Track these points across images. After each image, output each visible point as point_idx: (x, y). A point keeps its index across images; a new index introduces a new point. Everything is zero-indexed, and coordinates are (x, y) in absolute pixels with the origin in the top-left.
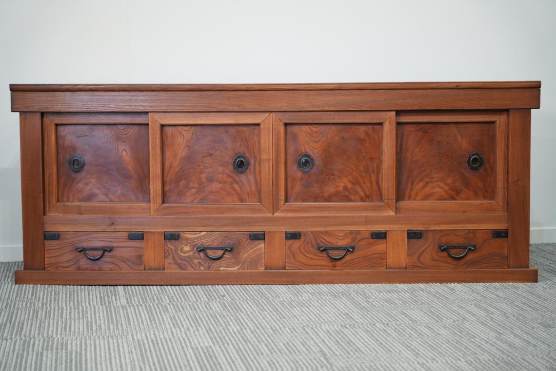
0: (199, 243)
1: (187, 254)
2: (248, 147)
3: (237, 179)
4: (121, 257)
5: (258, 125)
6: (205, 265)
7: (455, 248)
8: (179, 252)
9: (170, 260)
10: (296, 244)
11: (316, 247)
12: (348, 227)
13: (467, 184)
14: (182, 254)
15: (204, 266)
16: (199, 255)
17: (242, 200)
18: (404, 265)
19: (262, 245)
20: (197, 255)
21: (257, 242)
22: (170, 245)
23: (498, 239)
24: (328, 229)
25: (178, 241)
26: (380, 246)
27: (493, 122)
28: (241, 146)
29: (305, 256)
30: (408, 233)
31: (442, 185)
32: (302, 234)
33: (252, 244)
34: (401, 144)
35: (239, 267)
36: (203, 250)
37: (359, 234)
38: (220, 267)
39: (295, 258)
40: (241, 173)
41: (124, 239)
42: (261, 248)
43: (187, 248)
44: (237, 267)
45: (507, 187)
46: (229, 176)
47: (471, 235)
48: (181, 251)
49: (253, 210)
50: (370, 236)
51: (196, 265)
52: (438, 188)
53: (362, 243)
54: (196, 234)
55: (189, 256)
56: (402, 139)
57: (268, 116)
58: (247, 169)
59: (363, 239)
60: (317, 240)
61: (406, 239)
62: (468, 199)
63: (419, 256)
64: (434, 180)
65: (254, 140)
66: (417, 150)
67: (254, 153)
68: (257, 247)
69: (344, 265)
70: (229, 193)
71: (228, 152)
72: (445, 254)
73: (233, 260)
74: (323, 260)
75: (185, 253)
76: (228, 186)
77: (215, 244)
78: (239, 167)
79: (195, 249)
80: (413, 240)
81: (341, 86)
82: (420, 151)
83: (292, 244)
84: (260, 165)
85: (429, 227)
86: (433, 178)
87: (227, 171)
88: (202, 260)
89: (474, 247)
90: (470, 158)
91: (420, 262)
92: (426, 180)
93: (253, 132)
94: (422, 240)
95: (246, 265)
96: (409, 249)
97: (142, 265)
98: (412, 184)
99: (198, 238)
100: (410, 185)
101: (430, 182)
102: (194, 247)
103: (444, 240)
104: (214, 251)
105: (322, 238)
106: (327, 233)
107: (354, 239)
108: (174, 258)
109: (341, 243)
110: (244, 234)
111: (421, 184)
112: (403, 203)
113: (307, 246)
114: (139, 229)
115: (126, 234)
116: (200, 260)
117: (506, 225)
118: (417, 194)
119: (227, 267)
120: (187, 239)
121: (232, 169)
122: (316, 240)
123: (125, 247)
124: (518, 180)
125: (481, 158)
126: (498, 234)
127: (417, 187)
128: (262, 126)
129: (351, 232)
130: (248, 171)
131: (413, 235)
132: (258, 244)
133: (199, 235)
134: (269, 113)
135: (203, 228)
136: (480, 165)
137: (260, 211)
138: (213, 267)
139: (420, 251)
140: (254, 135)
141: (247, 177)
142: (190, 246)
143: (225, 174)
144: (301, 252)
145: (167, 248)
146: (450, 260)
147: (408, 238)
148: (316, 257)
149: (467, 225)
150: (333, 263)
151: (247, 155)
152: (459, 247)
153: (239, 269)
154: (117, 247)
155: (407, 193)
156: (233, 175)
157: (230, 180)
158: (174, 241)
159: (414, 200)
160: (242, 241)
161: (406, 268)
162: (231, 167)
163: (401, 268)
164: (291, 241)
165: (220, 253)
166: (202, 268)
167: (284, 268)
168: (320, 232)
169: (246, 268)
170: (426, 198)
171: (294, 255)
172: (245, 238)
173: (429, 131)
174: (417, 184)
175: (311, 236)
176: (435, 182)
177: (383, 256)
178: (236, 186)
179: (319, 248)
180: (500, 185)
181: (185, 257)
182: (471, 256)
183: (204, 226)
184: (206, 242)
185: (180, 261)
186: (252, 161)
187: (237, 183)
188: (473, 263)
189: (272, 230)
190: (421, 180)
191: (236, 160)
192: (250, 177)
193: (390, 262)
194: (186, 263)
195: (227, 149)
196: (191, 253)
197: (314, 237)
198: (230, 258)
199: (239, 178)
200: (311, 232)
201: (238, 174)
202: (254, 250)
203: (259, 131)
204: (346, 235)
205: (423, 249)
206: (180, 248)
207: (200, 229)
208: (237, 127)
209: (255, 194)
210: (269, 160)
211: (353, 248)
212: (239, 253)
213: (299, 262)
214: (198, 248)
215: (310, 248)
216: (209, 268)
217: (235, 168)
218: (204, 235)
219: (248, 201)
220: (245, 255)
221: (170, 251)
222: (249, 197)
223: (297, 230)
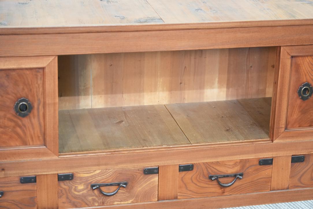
0: (94, 181)
1: (81, 193)
2: (31, 90)
3: (20, 123)
4: (13, 200)
5: (43, 68)
6: (100, 201)
8: (73, 191)
9: (64, 199)
10: (188, 175)
11: (207, 177)
12: (238, 156)
14: (76, 193)
15: (98, 202)
16: (93, 192)
17: (25, 143)
18: (286, 186)
19: (155, 179)
20: (91, 192)
21: (151, 176)
22: (64, 185)
24: (219, 159)
25: (72, 181)
26: (266, 171)
28: (23, 89)
29: (196, 185)
30: (292, 158)
32: (195, 166)
33: (146, 178)
35: (133, 200)
36: (96, 187)
37: (248, 162)
38: (114, 202)
39: (187, 188)
40: (24, 116)
41: (16, 183)
42: (154, 181)
43: (81, 187)
44: (131, 201)
46: (11, 120)
48: (75, 190)
49: (38, 154)
50: (258, 163)
51: (90, 202)
53: (250, 170)
54: (90, 173)
55: (83, 194)
57: (54, 59)
58: (30, 112)
59: (251, 166)
60: (209, 169)
61: (290, 163)
63: (301, 177)
65: (37, 83)
67: (37, 96)
68: (151, 181)
69: (233, 190)
70: (11, 137)
71: (10, 97)
73: (127, 194)
74: (214, 188)
75: (79, 192)
76: (10, 130)
77: (110, 181)
78: (21, 110)
79: (89, 187)
80: (297, 163)
81: (242, 24)
83: (184, 176)
84: (44, 107)
85: (311, 152)
87: (9, 116)
88: (96, 196)
91: (301, 183)
93: (36, 75)
94: (304, 163)
95: (140, 198)
96: (292, 172)
97: (34, 206)
99: (92, 176)
102: (87, 185)
104: (108, 187)
105: (213, 167)
106: (218, 163)
107: (243, 167)
108: (67, 198)
109: (231, 171)
110: (139, 170)
113: (199, 176)
114: (31, 173)
115: (17, 179)
116: (94, 197)
119: (121, 201)
120: (81, 178)
121: (14, 114)
122: (207, 170)
123: (17, 191)
128: (47, 70)
129: (241, 161)
130: (31, 115)
131: (296, 159)
132: (152, 178)
133: (93, 174)
134: (54, 57)
135: (98, 167)
137: (44, 154)
138: (107, 203)
139: (301, 173)
140: (37, 78)
141: (30, 121)
142: (84, 184)
143: (6, 119)
144: (192, 181)
145: (61, 189)
147: (292, 162)
148: (207, 186)
150: (223, 190)
151: (30, 98)
153: (132, 202)
154: (7, 192)
156: (16, 119)
157: (13, 124)
158: (68, 181)
160: (136, 176)
161: (288, 188)
162: (13, 111)
163: (283, 189)
164: (184, 173)
165: (114, 188)
166: (97, 204)
167: (176, 198)
168: (212, 163)
169: (139, 200)
171: (186, 185)
172: (139, 173)
175: (203, 167)
177: (269, 179)
178: (19, 130)
179: (211, 178)
181: (80, 195)
183: (99, 165)
184: (100, 179)
185: (74, 200)
186: (36, 106)
187: (20, 127)
189: (166, 164)
191: (18, 104)
192: (33, 120)
193: (274, 184)
194: (80, 201)
195: (8, 94)
196: (85, 191)
197: (206, 168)
198: (124, 193)
199: (21, 121)
200: (204, 163)
201: (20, 118)
202: (147, 183)
203: (44, 75)
204: (236, 164)
205: (304, 170)
206: (74, 187)
207: (94, 168)
208: (18, 71)
209: (39, 137)
210: (54, 104)
211: (241, 175)
212: (132, 187)
213: (190, 191)
214: (93, 186)
215: (201, 178)
216: (103, 203)
217: (17, 112)
218: (99, 173)
219: (31, 143)
220: (139, 189)
221: (64, 192)
222: (33, 140)
223: (190, 163)
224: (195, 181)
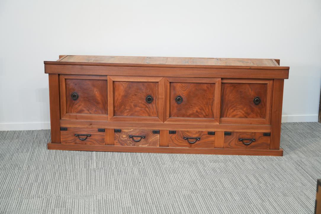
0: (130, 134)
2: (153, 92)
3: (148, 106)
4: (95, 139)
7: (246, 140)
8: (121, 138)
9: (117, 141)
10: (174, 136)
12: (198, 129)
13: (253, 111)
14: (122, 139)
15: (132, 144)
17: (149, 115)
18: (222, 147)
19: (158, 136)
20: (129, 139)
21: (156, 134)
22: (117, 134)
23: (266, 137)
24: (188, 130)
26: (212, 138)
27: (267, 84)
28: (150, 91)
29: (178, 141)
30: (225, 133)
31: (241, 111)
32: (177, 132)
33: (154, 135)
34: (223, 92)
36: (132, 137)
37: (202, 132)
38: (139, 145)
39: (173, 142)
40: (149, 103)
41: (96, 131)
42: (158, 137)
43: (124, 136)
45: (271, 113)
46: (144, 104)
47: (253, 134)
48: (122, 137)
49: (155, 120)
50: (207, 133)
51: (128, 144)
52: (240, 112)
54: (128, 130)
55: (125, 139)
56: (224, 90)
57: (162, 79)
58: (152, 101)
59: (204, 135)
61: (224, 135)
62: (253, 117)
63: (229, 143)
64: (238, 108)
65: (155, 89)
66: (231, 95)
67: (155, 95)
69: (195, 146)
70: (144, 112)
72: (241, 142)
73: (145, 142)
74: (186, 143)
75: (124, 138)
76: (143, 109)
77: (137, 135)
78: (148, 100)
79: (128, 136)
80: (227, 136)
81: (196, 66)
82: (232, 95)
84: (158, 100)
85: (234, 130)
86: (237, 108)
87: (143, 103)
88: (131, 141)
89: (255, 140)
90: (255, 99)
91: (230, 146)
92: (234, 108)
93: (155, 85)
94: (231, 136)
95: (151, 144)
96: (225, 140)
97: (104, 143)
98: (228, 110)
99: (129, 132)
100: (226, 110)
101: (236, 109)
102: (127, 136)
103: (241, 136)
104: (136, 138)
105: (185, 133)
107: (200, 135)
108: (118, 140)
109: (194, 136)
110: (150, 131)
111: (232, 110)
112: (223, 119)
113: (178, 137)
114: (103, 127)
115: (97, 129)
117: (270, 131)
118: (230, 115)
119: (142, 145)
120: (125, 132)
121: (145, 102)
122: (183, 134)
123: (97, 135)
124: (276, 111)
125: (260, 100)
126: (266, 135)
127: (230, 112)
128: (159, 83)
129: (199, 132)
130: (153, 103)
131: (227, 134)
132: (157, 135)
133: (130, 130)
134: (162, 78)
136: (259, 103)
137: (157, 121)
138: (136, 145)
139: (230, 141)
140: (155, 87)
141: (152, 105)
144: (176, 139)
146: (243, 145)
147: (225, 135)
148: (182, 142)
149: (252, 130)
150: (190, 145)
151: (152, 95)
152: (248, 140)
153: (148, 146)
154: (93, 135)
155: (225, 114)
156: (146, 104)
157: (144, 106)
158: (119, 133)
159: (228, 117)
160: (149, 134)
161: (223, 148)
162: (145, 101)
163: (221, 148)
164: (172, 135)
165: (139, 139)
166: (131, 145)
167: (168, 146)
168: (185, 131)
169: (151, 146)
170: (234, 116)
171: (173, 141)
173: (236, 87)
174: (230, 110)
175: (181, 132)
176: (238, 109)
177: (213, 142)
178: (147, 109)
179: (184, 138)
180: (268, 112)
182: (253, 144)
183: (132, 127)
184: (133, 134)
185: (121, 142)
186: (155, 98)
187: (148, 108)
188: (254, 147)
189: (163, 129)
190: (232, 108)
191: (147, 98)
192: (153, 105)
193: (216, 145)
194: (124, 143)
195: (143, 93)
196: (126, 138)
197: (182, 133)
198: (143, 141)
199: (148, 105)
200: (181, 131)
201: (148, 104)
202: (155, 138)
203: (158, 85)
204: (197, 133)
205: (231, 140)
206: (121, 136)
207: (130, 128)
208: (148, 83)
209: (156, 113)
210: (162, 98)
211: (200, 139)
212: (148, 139)
213: (175, 144)
214: (129, 136)
215: (180, 138)
216: (134, 145)
217: (147, 101)
218: (132, 130)
219: (152, 116)
220: (151, 140)
221: (117, 137)
222: (153, 114)
223: (174, 130)
224: (177, 139)
